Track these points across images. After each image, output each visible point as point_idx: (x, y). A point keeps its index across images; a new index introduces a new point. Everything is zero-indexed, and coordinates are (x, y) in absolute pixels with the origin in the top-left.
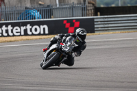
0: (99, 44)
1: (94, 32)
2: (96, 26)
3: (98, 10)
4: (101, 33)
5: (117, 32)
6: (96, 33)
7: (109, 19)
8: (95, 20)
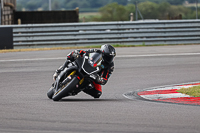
0: (19, 65)
1: (12, 48)
2: (14, 39)
3: (18, 16)
4: (23, 49)
5: (46, 48)
6: (15, 49)
7: (34, 30)
8: (14, 31)
